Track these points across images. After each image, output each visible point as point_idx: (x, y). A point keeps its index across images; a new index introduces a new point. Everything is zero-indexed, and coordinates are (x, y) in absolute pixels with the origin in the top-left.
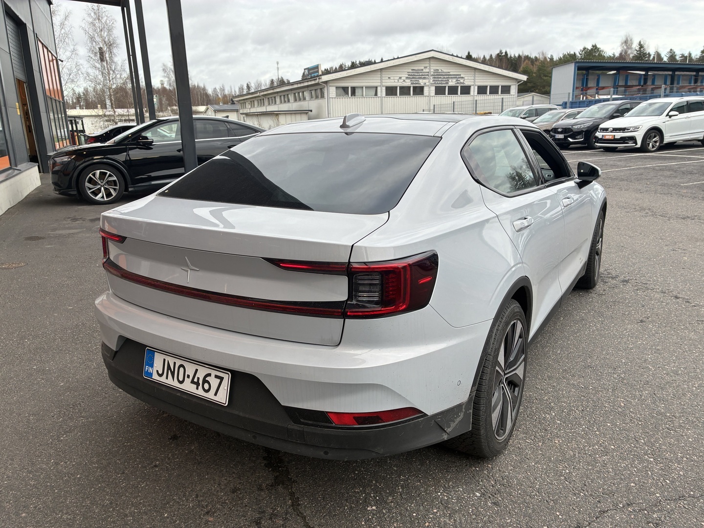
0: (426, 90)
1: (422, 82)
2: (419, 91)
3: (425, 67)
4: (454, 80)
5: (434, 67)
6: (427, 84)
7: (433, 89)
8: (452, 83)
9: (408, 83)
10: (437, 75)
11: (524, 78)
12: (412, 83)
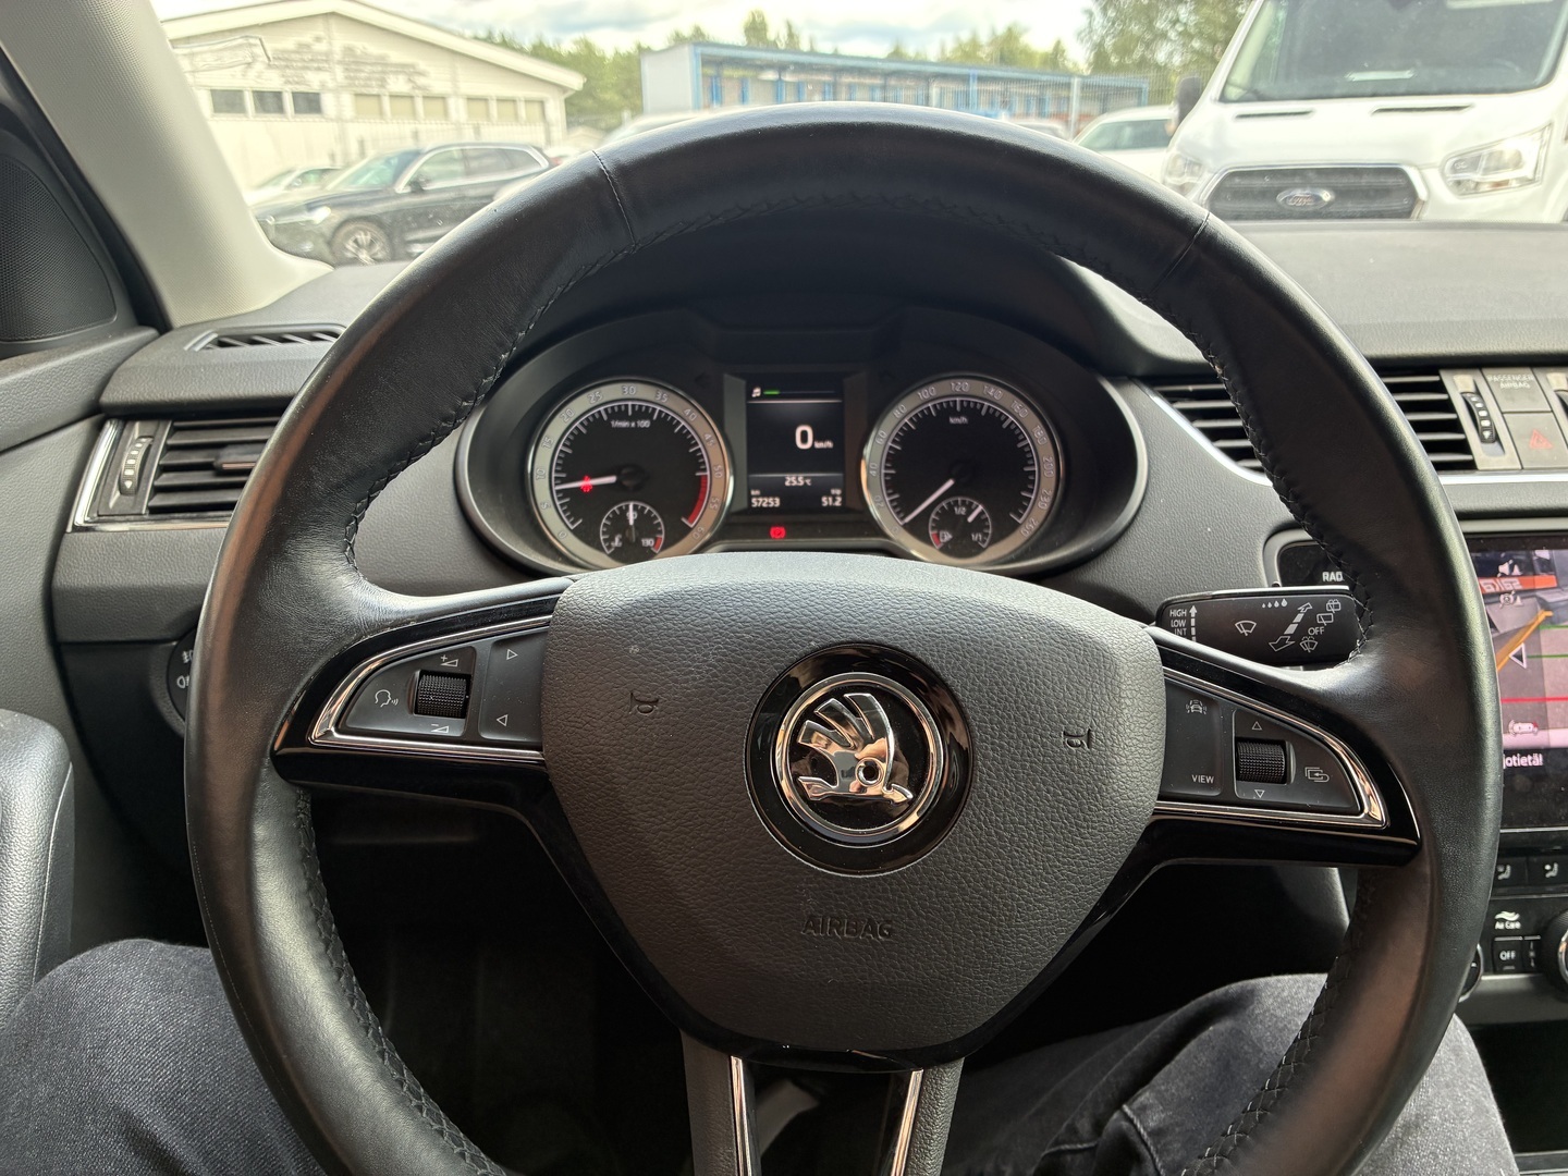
0: (328, 101)
1: (313, 81)
2: (309, 103)
3: (318, 39)
4: (402, 78)
5: (339, 40)
6: (331, 85)
7: (347, 99)
8: (398, 84)
9: (272, 81)
10: (352, 61)
11: (575, 81)
12: (287, 82)
